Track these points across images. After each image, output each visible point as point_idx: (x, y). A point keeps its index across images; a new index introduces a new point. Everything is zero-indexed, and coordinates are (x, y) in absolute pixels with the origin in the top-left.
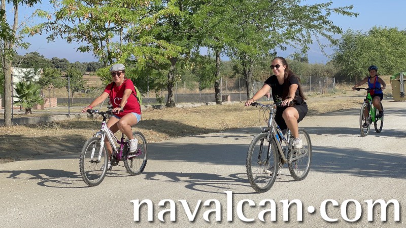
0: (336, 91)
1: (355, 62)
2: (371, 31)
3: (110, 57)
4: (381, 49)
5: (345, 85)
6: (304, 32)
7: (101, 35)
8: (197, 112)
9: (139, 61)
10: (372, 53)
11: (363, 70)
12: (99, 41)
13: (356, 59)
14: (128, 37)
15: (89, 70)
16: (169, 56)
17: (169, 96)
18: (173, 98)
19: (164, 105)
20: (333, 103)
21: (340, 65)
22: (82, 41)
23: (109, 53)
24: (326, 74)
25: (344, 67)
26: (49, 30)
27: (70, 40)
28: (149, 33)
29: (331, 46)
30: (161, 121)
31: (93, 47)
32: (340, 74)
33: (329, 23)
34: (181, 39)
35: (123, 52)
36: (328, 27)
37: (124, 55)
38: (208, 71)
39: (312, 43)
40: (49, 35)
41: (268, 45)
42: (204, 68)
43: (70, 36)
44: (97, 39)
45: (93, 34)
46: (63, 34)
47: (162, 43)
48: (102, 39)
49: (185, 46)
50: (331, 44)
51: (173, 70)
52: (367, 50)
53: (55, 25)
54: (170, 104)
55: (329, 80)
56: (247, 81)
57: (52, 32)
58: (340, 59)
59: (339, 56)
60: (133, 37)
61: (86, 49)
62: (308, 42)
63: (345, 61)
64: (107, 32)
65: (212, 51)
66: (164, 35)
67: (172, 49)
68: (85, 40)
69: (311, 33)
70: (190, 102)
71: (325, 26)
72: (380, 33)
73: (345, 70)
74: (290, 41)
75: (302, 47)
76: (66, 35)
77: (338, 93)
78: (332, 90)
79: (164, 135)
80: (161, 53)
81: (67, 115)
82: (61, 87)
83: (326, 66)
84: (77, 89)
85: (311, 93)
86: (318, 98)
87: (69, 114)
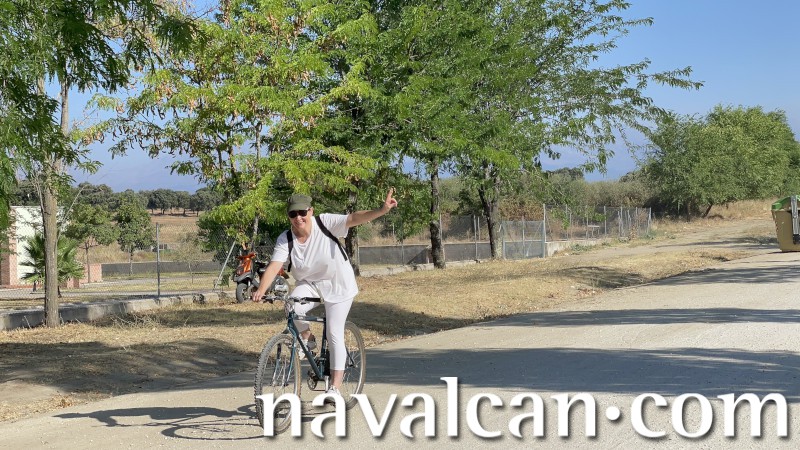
0: (654, 234)
1: (686, 176)
2: (713, 115)
3: (236, 183)
4: (735, 149)
5: (669, 223)
6: (598, 122)
7: (218, 139)
10: (717, 159)
11: (702, 190)
12: (214, 153)
13: (687, 171)
16: (353, 177)
21: (656, 183)
22: (180, 153)
23: (235, 175)
24: (629, 202)
25: (664, 187)
26: (118, 133)
27: (155, 151)
28: (310, 134)
32: (657, 200)
33: (645, 103)
34: (370, 141)
35: (261, 171)
36: (642, 109)
37: (267, 179)
38: (418, 203)
39: (613, 141)
40: (118, 140)
43: (157, 142)
44: (209, 147)
45: (201, 136)
46: (144, 141)
47: (336, 151)
49: (379, 156)
51: (354, 205)
52: (708, 152)
53: (131, 124)
55: (644, 214)
56: (488, 221)
57: (122, 138)
58: (655, 171)
59: (654, 165)
61: (184, 169)
62: (607, 140)
63: (667, 175)
64: (229, 134)
65: (423, 166)
66: (337, 136)
67: (359, 164)
68: (187, 151)
69: (611, 122)
70: (383, 263)
71: (636, 107)
72: (730, 117)
73: (667, 193)
74: (569, 138)
75: (596, 152)
76: (149, 142)
77: (658, 238)
78: (647, 232)
80: (338, 173)
81: (156, 298)
82: (110, 242)
83: (628, 186)
84: (140, 245)
85: (608, 240)
86: (622, 249)
87: (159, 296)
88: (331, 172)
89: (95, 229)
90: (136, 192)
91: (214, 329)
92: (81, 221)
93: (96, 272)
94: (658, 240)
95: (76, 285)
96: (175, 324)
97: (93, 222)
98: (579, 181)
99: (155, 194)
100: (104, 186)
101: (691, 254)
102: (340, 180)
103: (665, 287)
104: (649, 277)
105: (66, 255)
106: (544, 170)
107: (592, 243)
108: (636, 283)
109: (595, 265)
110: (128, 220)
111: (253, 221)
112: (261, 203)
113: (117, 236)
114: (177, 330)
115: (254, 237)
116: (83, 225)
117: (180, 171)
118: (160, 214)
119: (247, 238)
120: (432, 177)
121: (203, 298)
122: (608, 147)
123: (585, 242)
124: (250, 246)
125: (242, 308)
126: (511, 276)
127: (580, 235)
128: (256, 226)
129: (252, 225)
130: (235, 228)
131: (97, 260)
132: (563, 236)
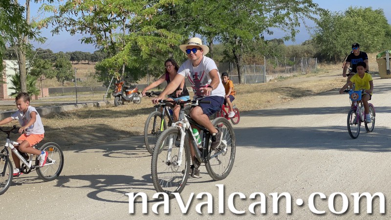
0: (318, 70)
1: (334, 42)
2: (348, 12)
4: (358, 28)
5: (326, 65)
6: (291, 15)
7: (104, 26)
9: (143, 50)
10: (350, 33)
11: (342, 49)
12: (102, 33)
13: (335, 39)
14: (131, 27)
21: (320, 45)
23: (113, 44)
24: (306, 55)
25: (324, 47)
26: (54, 23)
27: (73, 32)
28: (149, 22)
31: (96, 39)
32: (320, 54)
34: (179, 26)
35: (126, 42)
36: (314, 10)
37: (129, 45)
39: (299, 25)
40: (55, 27)
44: (100, 30)
45: (96, 25)
46: (68, 27)
47: (163, 31)
52: (345, 30)
53: (61, 19)
55: (314, 61)
56: (238, 65)
57: (57, 25)
58: (320, 39)
59: (318, 37)
61: (88, 41)
62: (296, 25)
63: (325, 41)
64: (109, 24)
66: (163, 24)
68: (89, 32)
69: (298, 16)
71: (310, 8)
72: (356, 13)
74: (277, 24)
75: (290, 31)
76: (70, 28)
78: (315, 70)
80: (163, 42)
81: (75, 104)
82: (52, 77)
83: (306, 47)
84: (67, 79)
85: (296, 74)
86: (303, 78)
87: (77, 103)
88: (160, 42)
89: (45, 71)
90: (65, 52)
91: (104, 119)
92: (38, 67)
93: (46, 92)
94: (321, 74)
95: (36, 98)
96: (85, 117)
97: (44, 67)
98: (282, 45)
99: (74, 53)
100: (49, 50)
101: (336, 80)
102: (165, 46)
103: (323, 96)
104: (316, 92)
105: (31, 84)
106: (265, 40)
107: (288, 75)
108: (310, 95)
109: (290, 86)
110: (61, 66)
111: (122, 67)
112: (126, 57)
113: (56, 74)
114: (86, 120)
115: (123, 74)
116: (39, 69)
117: (85, 42)
118: (76, 64)
119: (119, 75)
120: (210, 44)
121: (98, 104)
122: (296, 28)
123: (285, 75)
124: (121, 79)
125: (117, 109)
126: (248, 92)
127: (282, 72)
128: (124, 69)
129: (122, 68)
130: (113, 69)
131: (46, 86)
132: (274, 72)
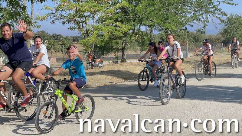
3: (87, 33)
6: (204, 15)
7: (82, 20)
8: (140, 65)
9: (105, 35)
12: (81, 24)
13: (235, 32)
14: (98, 21)
15: (74, 40)
16: (123, 32)
17: (123, 55)
18: (125, 57)
19: (120, 61)
20: (222, 59)
21: (226, 35)
22: (71, 24)
24: (217, 41)
27: (64, 23)
28: (111, 18)
29: (220, 24)
30: (119, 71)
31: (77, 27)
33: (219, 10)
35: (95, 30)
36: (218, 12)
37: (96, 32)
41: (182, 24)
42: (144, 38)
43: (64, 21)
45: (77, 19)
47: (118, 24)
48: (82, 22)
49: (132, 25)
50: (221, 22)
51: (125, 40)
53: (55, 15)
54: (123, 61)
57: (53, 19)
60: (101, 21)
61: (72, 28)
62: (207, 22)
63: (229, 33)
64: (85, 18)
65: (148, 28)
67: (124, 28)
69: (208, 16)
70: (135, 59)
73: (229, 38)
76: (61, 20)
77: (225, 52)
78: (221, 50)
79: (120, 79)
80: (118, 30)
82: (59, 51)
83: (217, 36)
88: (116, 30)
92: (50, 44)
93: (54, 60)
97: (53, 45)
99: (75, 37)
100: (60, 35)
102: (118, 33)
106: (188, 31)
112: (94, 39)
113: (61, 49)
117: (70, 30)
118: (76, 43)
120: (151, 32)
124: (91, 52)
125: (88, 71)
128: (93, 46)
130: (87, 47)
131: (55, 57)
